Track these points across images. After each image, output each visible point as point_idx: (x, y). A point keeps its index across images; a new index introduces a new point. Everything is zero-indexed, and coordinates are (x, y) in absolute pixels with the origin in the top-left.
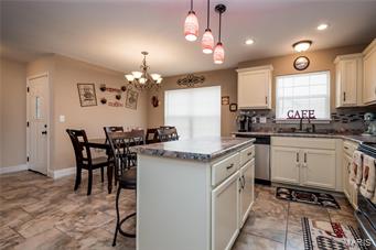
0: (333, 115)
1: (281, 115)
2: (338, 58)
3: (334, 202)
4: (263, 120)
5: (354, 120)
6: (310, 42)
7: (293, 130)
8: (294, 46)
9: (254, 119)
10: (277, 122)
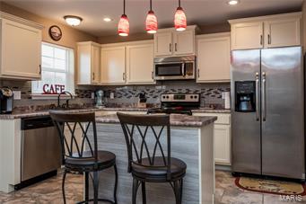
0: (77, 91)
1: (36, 89)
4: (17, 95)
6: (81, 19)
7: (52, 107)
8: (65, 17)
10: (33, 98)
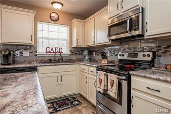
0: (71, 51)
1: (41, 50)
2: (75, 20)
3: (78, 101)
4: (26, 54)
5: (79, 54)
6: (62, 5)
7: (50, 61)
9: (17, 53)
10: (38, 55)
